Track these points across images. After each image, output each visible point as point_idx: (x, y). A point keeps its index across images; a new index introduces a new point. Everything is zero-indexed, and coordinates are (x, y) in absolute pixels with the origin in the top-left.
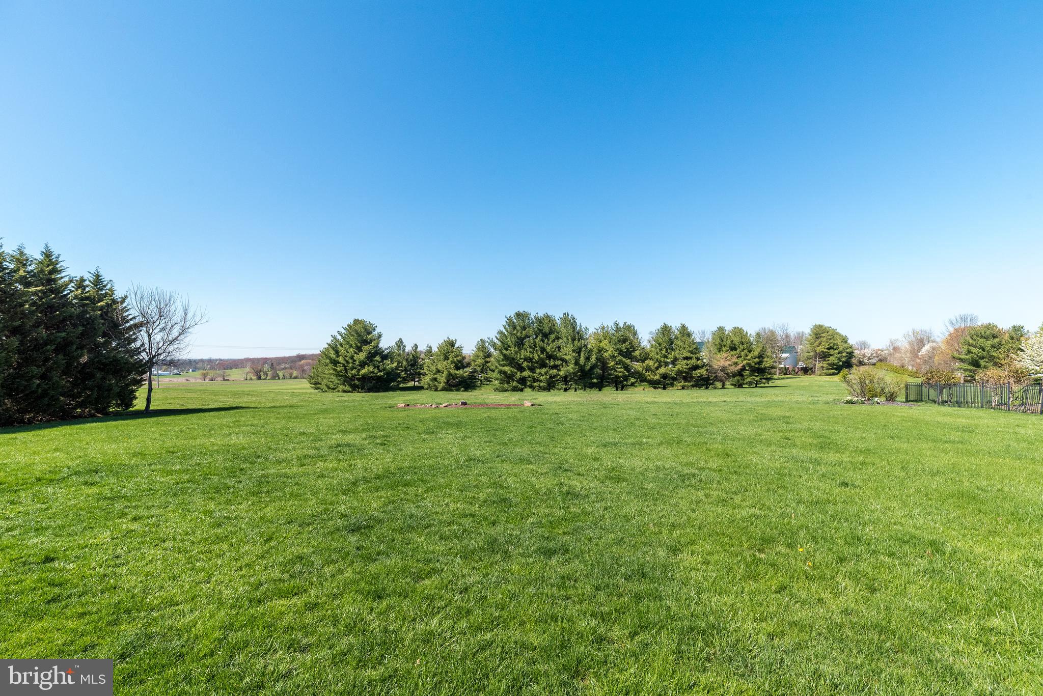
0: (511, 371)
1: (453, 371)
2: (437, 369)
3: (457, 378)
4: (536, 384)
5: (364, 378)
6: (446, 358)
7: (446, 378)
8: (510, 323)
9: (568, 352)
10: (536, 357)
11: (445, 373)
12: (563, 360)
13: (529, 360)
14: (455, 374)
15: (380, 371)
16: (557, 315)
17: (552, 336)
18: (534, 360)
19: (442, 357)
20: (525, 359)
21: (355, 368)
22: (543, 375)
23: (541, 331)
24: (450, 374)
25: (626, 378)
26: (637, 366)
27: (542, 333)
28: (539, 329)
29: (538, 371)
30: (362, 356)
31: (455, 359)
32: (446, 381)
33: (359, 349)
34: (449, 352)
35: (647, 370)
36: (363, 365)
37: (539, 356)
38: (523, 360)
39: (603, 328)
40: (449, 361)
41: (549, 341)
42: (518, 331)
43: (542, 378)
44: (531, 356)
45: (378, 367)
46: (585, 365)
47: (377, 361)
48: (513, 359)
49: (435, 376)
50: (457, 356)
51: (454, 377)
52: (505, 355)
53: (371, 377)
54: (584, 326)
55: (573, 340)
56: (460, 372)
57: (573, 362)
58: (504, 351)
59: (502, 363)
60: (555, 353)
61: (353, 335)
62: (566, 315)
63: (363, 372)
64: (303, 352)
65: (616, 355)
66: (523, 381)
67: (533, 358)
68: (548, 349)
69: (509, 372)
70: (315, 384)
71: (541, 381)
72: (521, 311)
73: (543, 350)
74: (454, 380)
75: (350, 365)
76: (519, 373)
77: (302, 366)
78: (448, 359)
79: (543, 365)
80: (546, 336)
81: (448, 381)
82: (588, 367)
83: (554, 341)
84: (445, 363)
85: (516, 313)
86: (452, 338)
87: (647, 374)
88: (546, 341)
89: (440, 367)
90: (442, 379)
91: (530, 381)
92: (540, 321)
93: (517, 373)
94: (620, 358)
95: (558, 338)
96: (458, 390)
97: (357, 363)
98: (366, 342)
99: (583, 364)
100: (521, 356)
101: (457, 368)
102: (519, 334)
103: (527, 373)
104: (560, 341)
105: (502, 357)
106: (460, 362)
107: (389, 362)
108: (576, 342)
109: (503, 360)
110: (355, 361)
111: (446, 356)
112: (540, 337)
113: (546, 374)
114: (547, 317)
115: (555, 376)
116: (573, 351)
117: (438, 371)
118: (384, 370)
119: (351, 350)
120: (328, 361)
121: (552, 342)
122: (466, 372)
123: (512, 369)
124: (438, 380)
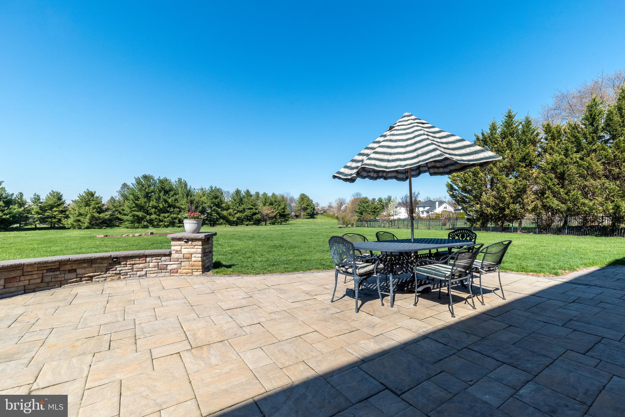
0: (142, 215)
1: (96, 215)
2: (79, 213)
3: (100, 219)
4: (161, 223)
6: (87, 205)
7: (89, 220)
8: (139, 182)
9: (183, 203)
10: (161, 206)
11: (89, 215)
13: (156, 207)
14: (99, 217)
16: (173, 180)
17: (172, 193)
18: (159, 208)
19: (83, 204)
20: (153, 207)
22: (167, 218)
23: (163, 189)
24: (93, 217)
25: (217, 219)
26: (225, 213)
27: (164, 190)
28: (161, 187)
29: (162, 215)
31: (97, 206)
32: (89, 222)
34: (89, 200)
35: (230, 215)
37: (163, 206)
38: (151, 208)
39: (202, 189)
40: (91, 207)
41: (169, 195)
42: (146, 188)
43: (165, 219)
44: (157, 205)
48: (143, 207)
49: (79, 218)
50: (97, 203)
51: (97, 219)
52: (136, 204)
54: (192, 188)
55: (187, 196)
56: (102, 215)
58: (137, 202)
59: (133, 209)
60: (174, 204)
62: (180, 180)
65: (212, 206)
66: (151, 222)
67: (159, 206)
68: (170, 201)
69: (141, 216)
71: (165, 222)
72: (147, 174)
73: (166, 201)
74: (97, 221)
76: (148, 216)
78: (90, 206)
79: (166, 211)
80: (167, 192)
81: (91, 222)
83: (173, 196)
84: (87, 208)
85: (143, 176)
86: (92, 190)
87: (230, 217)
88: (167, 195)
89: (82, 211)
90: (86, 220)
91: (156, 222)
92: (161, 182)
93: (147, 217)
94: (215, 207)
95: (175, 194)
96: (101, 228)
100: (149, 205)
101: (99, 213)
102: (146, 190)
103: (153, 216)
104: (177, 196)
105: (134, 205)
106: (99, 208)
108: (189, 197)
109: (134, 207)
111: (87, 204)
112: (163, 192)
113: (168, 217)
114: (166, 180)
115: (175, 218)
116: (187, 203)
117: (81, 215)
121: (171, 196)
122: (106, 215)
123: (143, 214)
124: (82, 221)
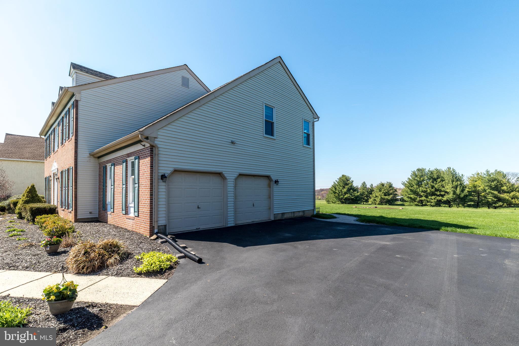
1: (383, 197)
2: (376, 195)
3: (385, 199)
4: (429, 203)
5: (346, 199)
6: (380, 191)
8: (414, 174)
9: (449, 188)
10: (429, 191)
11: (380, 197)
12: (446, 192)
13: (425, 192)
14: (384, 198)
15: (352, 196)
16: (443, 169)
17: (439, 180)
19: (378, 191)
20: (422, 192)
21: (343, 195)
23: (432, 177)
24: (382, 198)
27: (433, 179)
29: (430, 197)
30: (345, 190)
32: (380, 201)
33: (344, 187)
34: (381, 188)
36: (346, 193)
37: (430, 190)
38: (421, 192)
39: (478, 174)
40: (381, 192)
41: (437, 182)
43: (432, 201)
44: (426, 190)
45: (352, 195)
46: (460, 194)
47: (351, 192)
48: (416, 191)
49: (375, 198)
50: (385, 190)
51: (384, 199)
52: (411, 190)
53: (349, 198)
55: (453, 181)
56: (387, 197)
57: (452, 193)
58: (410, 188)
60: (440, 188)
61: (341, 182)
62: (449, 169)
63: (346, 196)
64: (322, 188)
65: (487, 189)
66: (421, 201)
67: (427, 191)
68: (436, 186)
69: (413, 198)
70: (328, 201)
71: (432, 202)
72: (421, 168)
73: (433, 187)
75: (341, 194)
76: (418, 198)
77: (322, 194)
78: (381, 191)
79: (433, 194)
80: (435, 180)
81: (381, 201)
82: (462, 195)
83: (440, 182)
84: (380, 193)
85: (418, 169)
88: (435, 182)
89: (377, 195)
90: (378, 200)
91: (425, 202)
92: (431, 172)
95: (443, 181)
96: (386, 205)
97: (343, 193)
98: (347, 184)
99: (459, 194)
100: (420, 190)
101: (385, 195)
102: (419, 179)
103: (423, 198)
104: (444, 182)
105: (409, 190)
107: (356, 193)
108: (454, 183)
109: (410, 192)
110: (342, 192)
112: (431, 180)
113: (434, 199)
114: (436, 170)
115: (440, 200)
116: (452, 187)
117: (376, 196)
118: (354, 196)
119: (341, 188)
120: (332, 192)
121: (439, 183)
122: (390, 197)
123: (415, 196)
124: (376, 200)
